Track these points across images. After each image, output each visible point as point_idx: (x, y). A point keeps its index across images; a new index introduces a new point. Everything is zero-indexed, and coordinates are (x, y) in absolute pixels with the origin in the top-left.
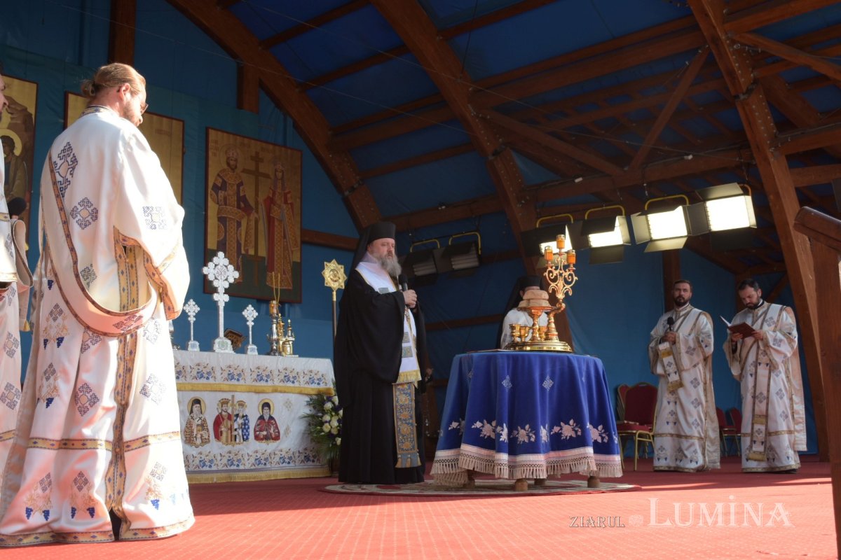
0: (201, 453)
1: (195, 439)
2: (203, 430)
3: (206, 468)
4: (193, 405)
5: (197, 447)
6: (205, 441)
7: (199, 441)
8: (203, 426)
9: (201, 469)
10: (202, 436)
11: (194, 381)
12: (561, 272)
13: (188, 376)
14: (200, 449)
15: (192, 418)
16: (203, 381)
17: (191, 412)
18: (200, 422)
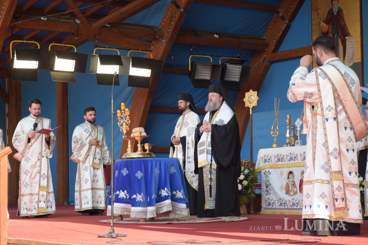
0: (293, 199)
1: (290, 192)
2: (294, 187)
3: (295, 207)
4: (289, 175)
5: (292, 196)
6: (296, 193)
7: (292, 193)
8: (294, 185)
9: (293, 207)
10: (294, 190)
11: (289, 162)
12: (124, 121)
13: (286, 160)
14: (293, 197)
15: (289, 181)
16: (292, 162)
17: (288, 178)
18: (292, 184)
